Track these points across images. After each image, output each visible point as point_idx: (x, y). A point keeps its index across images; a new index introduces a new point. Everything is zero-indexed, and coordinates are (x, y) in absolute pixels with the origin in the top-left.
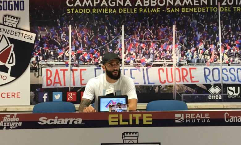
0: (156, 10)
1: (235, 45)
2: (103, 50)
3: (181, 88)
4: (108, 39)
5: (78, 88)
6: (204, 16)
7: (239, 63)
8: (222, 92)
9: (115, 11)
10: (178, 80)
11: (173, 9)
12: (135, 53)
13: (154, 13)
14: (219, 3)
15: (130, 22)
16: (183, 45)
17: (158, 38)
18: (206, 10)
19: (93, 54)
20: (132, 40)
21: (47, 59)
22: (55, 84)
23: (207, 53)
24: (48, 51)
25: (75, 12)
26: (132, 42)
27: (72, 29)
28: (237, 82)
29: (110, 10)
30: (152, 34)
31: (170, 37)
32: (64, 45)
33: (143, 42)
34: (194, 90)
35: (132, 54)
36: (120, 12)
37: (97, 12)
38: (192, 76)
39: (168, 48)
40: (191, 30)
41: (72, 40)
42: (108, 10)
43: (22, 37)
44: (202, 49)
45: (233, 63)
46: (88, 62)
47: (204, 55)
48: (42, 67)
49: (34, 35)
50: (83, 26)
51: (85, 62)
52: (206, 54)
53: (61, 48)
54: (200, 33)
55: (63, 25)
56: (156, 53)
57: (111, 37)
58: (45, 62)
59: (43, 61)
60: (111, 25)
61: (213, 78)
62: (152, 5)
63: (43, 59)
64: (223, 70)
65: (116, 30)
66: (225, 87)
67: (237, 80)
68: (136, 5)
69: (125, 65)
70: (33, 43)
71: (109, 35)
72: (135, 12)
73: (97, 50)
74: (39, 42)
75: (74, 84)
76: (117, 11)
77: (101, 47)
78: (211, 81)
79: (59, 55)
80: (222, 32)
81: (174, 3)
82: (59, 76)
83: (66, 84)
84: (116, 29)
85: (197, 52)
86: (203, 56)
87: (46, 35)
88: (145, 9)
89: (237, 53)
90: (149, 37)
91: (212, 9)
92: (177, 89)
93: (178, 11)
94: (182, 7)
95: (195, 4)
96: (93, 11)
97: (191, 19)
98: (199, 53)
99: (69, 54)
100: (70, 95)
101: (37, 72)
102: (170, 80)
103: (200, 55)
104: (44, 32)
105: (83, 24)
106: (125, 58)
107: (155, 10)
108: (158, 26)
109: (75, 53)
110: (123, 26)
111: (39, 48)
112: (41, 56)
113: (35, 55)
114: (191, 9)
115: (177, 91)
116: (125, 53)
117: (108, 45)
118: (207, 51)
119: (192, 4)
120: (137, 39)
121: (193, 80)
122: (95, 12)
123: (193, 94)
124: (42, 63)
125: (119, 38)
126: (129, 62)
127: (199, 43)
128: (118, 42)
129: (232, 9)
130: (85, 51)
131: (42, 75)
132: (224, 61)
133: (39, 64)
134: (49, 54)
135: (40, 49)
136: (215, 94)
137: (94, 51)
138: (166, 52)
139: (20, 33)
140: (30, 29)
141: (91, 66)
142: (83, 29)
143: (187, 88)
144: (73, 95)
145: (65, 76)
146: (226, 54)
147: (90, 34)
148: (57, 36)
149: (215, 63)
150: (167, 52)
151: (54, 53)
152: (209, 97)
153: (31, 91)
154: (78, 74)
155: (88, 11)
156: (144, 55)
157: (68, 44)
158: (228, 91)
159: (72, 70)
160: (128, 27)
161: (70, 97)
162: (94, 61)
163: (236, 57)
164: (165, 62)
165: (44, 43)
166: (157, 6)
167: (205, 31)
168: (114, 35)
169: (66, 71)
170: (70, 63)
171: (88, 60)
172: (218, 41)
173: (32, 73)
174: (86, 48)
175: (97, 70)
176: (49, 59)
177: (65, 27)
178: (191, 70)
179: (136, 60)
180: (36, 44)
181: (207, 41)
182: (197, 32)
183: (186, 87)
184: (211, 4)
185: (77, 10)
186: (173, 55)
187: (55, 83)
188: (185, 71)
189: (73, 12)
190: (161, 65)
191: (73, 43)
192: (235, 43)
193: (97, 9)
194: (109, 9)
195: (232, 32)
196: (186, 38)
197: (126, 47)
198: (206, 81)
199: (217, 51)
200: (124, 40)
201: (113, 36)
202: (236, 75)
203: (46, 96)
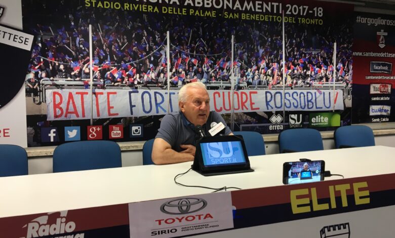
0: (211, 14)
1: (299, 65)
2: (141, 65)
3: (240, 117)
4: (148, 50)
5: (105, 120)
6: (267, 27)
7: (302, 86)
8: (284, 121)
9: (156, 9)
10: (236, 107)
11: (231, 14)
12: (184, 70)
13: (208, 17)
14: (283, 11)
15: (177, 27)
16: (243, 63)
17: (213, 52)
18: (269, 18)
19: (127, 70)
20: (180, 52)
21: (54, 76)
22: (69, 115)
23: (270, 73)
24: (55, 63)
25: (98, 6)
26: (180, 55)
27: (93, 32)
28: (299, 109)
29: (150, 8)
30: (207, 46)
31: (228, 52)
32: (82, 55)
33: (194, 56)
34: (255, 120)
35: (181, 73)
36: (163, 12)
37: (131, 9)
38: (253, 102)
39: (225, 65)
40: (252, 44)
41: (94, 49)
42: (147, 7)
43: (9, 39)
44: (264, 69)
45: (297, 86)
46: (118, 82)
47: (266, 75)
48: (46, 88)
49: (31, 38)
50: (111, 27)
51: (115, 83)
52: (268, 75)
53: (76, 60)
54: (262, 47)
55: (79, 24)
56: (211, 71)
57: (152, 47)
58: (51, 80)
59: (48, 79)
60: (151, 30)
61: (275, 104)
62: (206, 6)
63: (48, 76)
64: (285, 94)
65: (158, 38)
66: (286, 115)
67: (299, 106)
68: (186, 4)
69: (170, 87)
70: (29, 49)
71: (149, 44)
72: (184, 14)
73: (132, 65)
74: (39, 48)
75: (98, 115)
76: (160, 9)
77: (137, 61)
78: (272, 108)
79: (73, 71)
80: (286, 47)
81: (233, 6)
82: (73, 103)
83: (86, 115)
84: (158, 36)
85: (259, 72)
86: (265, 77)
87: (51, 38)
88: (197, 11)
89: (301, 74)
90: (203, 49)
91: (276, 18)
92: (236, 119)
93: (238, 17)
94: (242, 12)
95: (257, 10)
96: (125, 7)
97: (253, 29)
98: (261, 73)
99: (89, 69)
100: (93, 130)
101: (37, 96)
102: (227, 107)
103: (262, 76)
104: (47, 34)
105: (110, 25)
106: (171, 78)
107: (209, 13)
108: (214, 36)
109: (99, 69)
110: (168, 32)
111: (40, 58)
112: (43, 72)
113: (34, 69)
114: (253, 16)
115: (235, 120)
116: (171, 70)
117: (148, 58)
118: (270, 71)
119: (253, 10)
120: (187, 51)
121: (254, 106)
122: (128, 9)
123: (253, 125)
124: (46, 83)
125: (163, 49)
126: (177, 83)
127: (261, 60)
128: (161, 55)
129: (297, 20)
130: (115, 66)
131: (45, 101)
132: (287, 84)
133: (41, 83)
134: (56, 69)
135: (42, 60)
136: (276, 124)
137: (127, 66)
138: (222, 71)
139: (5, 32)
140: (23, 27)
141: (124, 88)
142: (111, 32)
143: (246, 117)
144: (97, 130)
145: (85, 103)
146: (289, 75)
147: (122, 40)
148: (69, 40)
149: (278, 85)
150: (224, 71)
151: (65, 67)
152: (270, 127)
153: (28, 125)
154: (105, 100)
155: (117, 6)
156: (195, 75)
157: (88, 54)
158: (290, 120)
159: (94, 93)
160: (174, 34)
161: (92, 133)
162: (128, 80)
163: (299, 78)
164: (222, 84)
165: (48, 51)
166: (212, 8)
167: (268, 45)
168: (157, 44)
169: (85, 96)
170: (91, 83)
171: (119, 79)
172: (281, 58)
173: (28, 98)
174: (116, 61)
175: (132, 94)
176: (57, 76)
177: (83, 28)
178: (252, 94)
179: (185, 81)
180: (35, 53)
181: (270, 58)
182: (259, 47)
183: (245, 115)
184: (275, 12)
185: (100, 3)
186: (231, 75)
187: (67, 112)
188: (244, 96)
189: (94, 6)
190: (217, 88)
191: (96, 53)
192: (299, 62)
193: (131, 5)
194: (149, 6)
195: (296, 48)
196: (246, 54)
197: (173, 62)
198: (268, 109)
199: (280, 71)
200: (170, 53)
201: (155, 45)
202: (298, 100)
203: (54, 132)
